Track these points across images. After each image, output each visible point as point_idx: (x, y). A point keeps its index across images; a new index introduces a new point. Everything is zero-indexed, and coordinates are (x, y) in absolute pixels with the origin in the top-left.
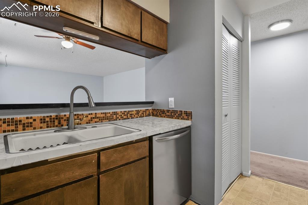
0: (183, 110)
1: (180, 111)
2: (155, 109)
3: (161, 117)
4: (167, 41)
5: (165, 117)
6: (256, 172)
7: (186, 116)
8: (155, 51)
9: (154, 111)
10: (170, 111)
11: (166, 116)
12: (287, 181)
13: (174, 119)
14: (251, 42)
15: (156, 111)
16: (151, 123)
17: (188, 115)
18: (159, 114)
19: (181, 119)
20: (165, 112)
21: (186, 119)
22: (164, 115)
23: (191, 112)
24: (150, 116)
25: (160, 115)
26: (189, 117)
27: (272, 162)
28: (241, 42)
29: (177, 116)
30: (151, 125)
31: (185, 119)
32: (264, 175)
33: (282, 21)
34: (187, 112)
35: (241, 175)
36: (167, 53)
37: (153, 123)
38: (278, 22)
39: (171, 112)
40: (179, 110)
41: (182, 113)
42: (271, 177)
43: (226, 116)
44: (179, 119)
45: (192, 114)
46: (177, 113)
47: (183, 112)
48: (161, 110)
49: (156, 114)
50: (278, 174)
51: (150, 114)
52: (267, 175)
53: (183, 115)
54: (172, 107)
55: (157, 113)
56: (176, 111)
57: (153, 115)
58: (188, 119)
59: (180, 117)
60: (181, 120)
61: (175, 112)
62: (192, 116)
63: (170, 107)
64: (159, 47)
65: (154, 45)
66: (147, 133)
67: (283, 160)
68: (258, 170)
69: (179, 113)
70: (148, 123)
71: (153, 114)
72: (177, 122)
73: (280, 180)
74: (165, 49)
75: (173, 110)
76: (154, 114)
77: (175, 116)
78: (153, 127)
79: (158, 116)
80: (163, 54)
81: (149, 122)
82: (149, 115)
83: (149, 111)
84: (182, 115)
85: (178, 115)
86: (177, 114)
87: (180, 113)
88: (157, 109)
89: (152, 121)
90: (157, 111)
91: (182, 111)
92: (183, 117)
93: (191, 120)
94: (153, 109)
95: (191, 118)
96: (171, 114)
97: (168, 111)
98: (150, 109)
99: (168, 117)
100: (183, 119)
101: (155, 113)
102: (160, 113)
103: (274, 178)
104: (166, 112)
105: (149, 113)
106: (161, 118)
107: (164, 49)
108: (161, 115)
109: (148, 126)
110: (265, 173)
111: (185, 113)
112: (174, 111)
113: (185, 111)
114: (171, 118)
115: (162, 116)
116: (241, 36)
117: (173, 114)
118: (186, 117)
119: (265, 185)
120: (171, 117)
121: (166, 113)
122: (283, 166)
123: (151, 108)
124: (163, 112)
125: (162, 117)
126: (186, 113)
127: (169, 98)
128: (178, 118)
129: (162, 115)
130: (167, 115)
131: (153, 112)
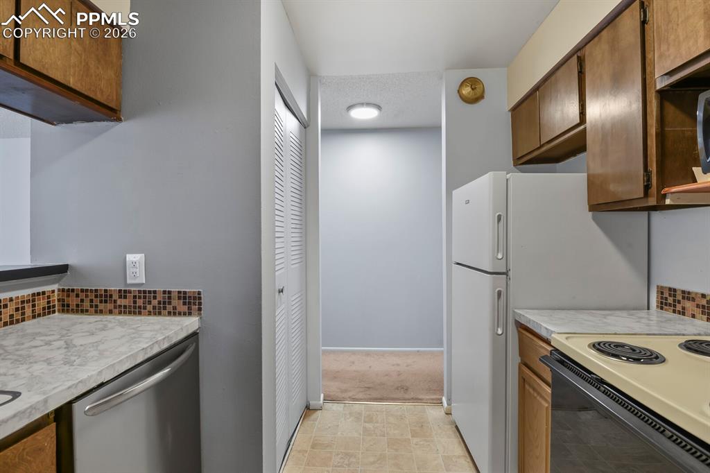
0: (174, 289)
1: (164, 292)
2: (73, 290)
3: (96, 312)
4: (119, 83)
5: (111, 312)
6: (331, 394)
7: (184, 304)
8: (76, 105)
9: (68, 296)
10: (130, 292)
11: (117, 310)
12: (379, 396)
13: (145, 315)
14: (321, 130)
15: (77, 296)
16: (61, 343)
17: (190, 303)
18: (89, 304)
19: (169, 313)
20: (111, 296)
21: (185, 314)
22: (110, 306)
23: (199, 293)
24: (54, 312)
25: (91, 306)
26: (193, 307)
27: (353, 363)
28: (305, 128)
29: (154, 308)
30: (59, 355)
31: (180, 314)
32: (344, 395)
33: (368, 104)
34: (185, 293)
35: (308, 410)
36: (119, 120)
37: (68, 346)
38: (362, 104)
39: (135, 297)
40: (160, 289)
41: (170, 298)
42: (357, 397)
43: (281, 291)
44: (160, 314)
45: (200, 298)
46: (155, 298)
47: (175, 295)
48: (96, 290)
49: (77, 306)
50: (366, 386)
51: (54, 306)
52: (350, 394)
53: (175, 302)
54: (137, 281)
55: (82, 301)
56: (150, 292)
57: (65, 308)
58: (190, 314)
59: (165, 308)
60: (168, 318)
61: (147, 295)
62: (200, 304)
63: (129, 281)
64: (91, 96)
65: (71, 85)
66: (45, 401)
67: (368, 354)
68: (334, 387)
69: (160, 297)
70: (46, 347)
71: (63, 305)
72: (157, 327)
73: (371, 397)
74: (114, 107)
75: (140, 292)
76: (68, 306)
77: (148, 306)
78: (71, 363)
79: (87, 311)
80: (104, 121)
81: (48, 343)
82: (49, 310)
83: (49, 297)
84: (170, 303)
85: (159, 303)
86: (155, 302)
87: (164, 298)
88: (82, 291)
89: (63, 336)
90: (82, 296)
91: (170, 292)
92: (175, 308)
93: (200, 314)
94: (63, 290)
95: (200, 309)
96: (135, 302)
97: (123, 294)
98: (53, 291)
99: (125, 313)
100: (175, 314)
101: (73, 301)
102: (91, 301)
103: (361, 396)
104: (115, 297)
105: (49, 302)
106: (98, 317)
107: (110, 105)
108: (97, 306)
109: (48, 361)
110: (346, 391)
111: (179, 298)
112: (145, 292)
113: (179, 292)
114: (135, 313)
115: (101, 312)
116: (305, 116)
117: (140, 302)
118: (185, 308)
119: (348, 417)
120: (135, 310)
121: (115, 301)
122: (370, 367)
123: (55, 287)
124: (106, 296)
125: (99, 312)
126: (183, 296)
127: (127, 255)
128: (157, 312)
129: (101, 306)
130: (120, 306)
131: (63, 300)
